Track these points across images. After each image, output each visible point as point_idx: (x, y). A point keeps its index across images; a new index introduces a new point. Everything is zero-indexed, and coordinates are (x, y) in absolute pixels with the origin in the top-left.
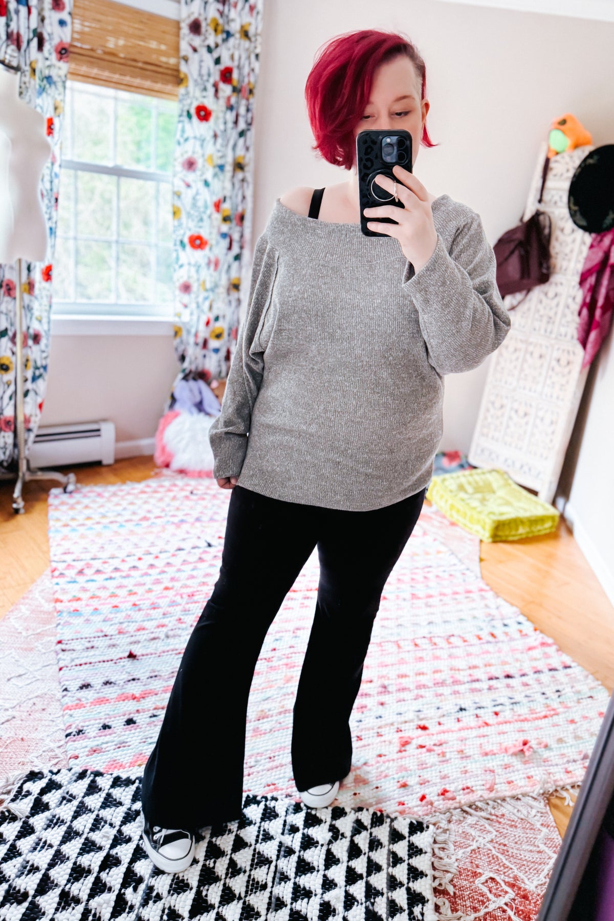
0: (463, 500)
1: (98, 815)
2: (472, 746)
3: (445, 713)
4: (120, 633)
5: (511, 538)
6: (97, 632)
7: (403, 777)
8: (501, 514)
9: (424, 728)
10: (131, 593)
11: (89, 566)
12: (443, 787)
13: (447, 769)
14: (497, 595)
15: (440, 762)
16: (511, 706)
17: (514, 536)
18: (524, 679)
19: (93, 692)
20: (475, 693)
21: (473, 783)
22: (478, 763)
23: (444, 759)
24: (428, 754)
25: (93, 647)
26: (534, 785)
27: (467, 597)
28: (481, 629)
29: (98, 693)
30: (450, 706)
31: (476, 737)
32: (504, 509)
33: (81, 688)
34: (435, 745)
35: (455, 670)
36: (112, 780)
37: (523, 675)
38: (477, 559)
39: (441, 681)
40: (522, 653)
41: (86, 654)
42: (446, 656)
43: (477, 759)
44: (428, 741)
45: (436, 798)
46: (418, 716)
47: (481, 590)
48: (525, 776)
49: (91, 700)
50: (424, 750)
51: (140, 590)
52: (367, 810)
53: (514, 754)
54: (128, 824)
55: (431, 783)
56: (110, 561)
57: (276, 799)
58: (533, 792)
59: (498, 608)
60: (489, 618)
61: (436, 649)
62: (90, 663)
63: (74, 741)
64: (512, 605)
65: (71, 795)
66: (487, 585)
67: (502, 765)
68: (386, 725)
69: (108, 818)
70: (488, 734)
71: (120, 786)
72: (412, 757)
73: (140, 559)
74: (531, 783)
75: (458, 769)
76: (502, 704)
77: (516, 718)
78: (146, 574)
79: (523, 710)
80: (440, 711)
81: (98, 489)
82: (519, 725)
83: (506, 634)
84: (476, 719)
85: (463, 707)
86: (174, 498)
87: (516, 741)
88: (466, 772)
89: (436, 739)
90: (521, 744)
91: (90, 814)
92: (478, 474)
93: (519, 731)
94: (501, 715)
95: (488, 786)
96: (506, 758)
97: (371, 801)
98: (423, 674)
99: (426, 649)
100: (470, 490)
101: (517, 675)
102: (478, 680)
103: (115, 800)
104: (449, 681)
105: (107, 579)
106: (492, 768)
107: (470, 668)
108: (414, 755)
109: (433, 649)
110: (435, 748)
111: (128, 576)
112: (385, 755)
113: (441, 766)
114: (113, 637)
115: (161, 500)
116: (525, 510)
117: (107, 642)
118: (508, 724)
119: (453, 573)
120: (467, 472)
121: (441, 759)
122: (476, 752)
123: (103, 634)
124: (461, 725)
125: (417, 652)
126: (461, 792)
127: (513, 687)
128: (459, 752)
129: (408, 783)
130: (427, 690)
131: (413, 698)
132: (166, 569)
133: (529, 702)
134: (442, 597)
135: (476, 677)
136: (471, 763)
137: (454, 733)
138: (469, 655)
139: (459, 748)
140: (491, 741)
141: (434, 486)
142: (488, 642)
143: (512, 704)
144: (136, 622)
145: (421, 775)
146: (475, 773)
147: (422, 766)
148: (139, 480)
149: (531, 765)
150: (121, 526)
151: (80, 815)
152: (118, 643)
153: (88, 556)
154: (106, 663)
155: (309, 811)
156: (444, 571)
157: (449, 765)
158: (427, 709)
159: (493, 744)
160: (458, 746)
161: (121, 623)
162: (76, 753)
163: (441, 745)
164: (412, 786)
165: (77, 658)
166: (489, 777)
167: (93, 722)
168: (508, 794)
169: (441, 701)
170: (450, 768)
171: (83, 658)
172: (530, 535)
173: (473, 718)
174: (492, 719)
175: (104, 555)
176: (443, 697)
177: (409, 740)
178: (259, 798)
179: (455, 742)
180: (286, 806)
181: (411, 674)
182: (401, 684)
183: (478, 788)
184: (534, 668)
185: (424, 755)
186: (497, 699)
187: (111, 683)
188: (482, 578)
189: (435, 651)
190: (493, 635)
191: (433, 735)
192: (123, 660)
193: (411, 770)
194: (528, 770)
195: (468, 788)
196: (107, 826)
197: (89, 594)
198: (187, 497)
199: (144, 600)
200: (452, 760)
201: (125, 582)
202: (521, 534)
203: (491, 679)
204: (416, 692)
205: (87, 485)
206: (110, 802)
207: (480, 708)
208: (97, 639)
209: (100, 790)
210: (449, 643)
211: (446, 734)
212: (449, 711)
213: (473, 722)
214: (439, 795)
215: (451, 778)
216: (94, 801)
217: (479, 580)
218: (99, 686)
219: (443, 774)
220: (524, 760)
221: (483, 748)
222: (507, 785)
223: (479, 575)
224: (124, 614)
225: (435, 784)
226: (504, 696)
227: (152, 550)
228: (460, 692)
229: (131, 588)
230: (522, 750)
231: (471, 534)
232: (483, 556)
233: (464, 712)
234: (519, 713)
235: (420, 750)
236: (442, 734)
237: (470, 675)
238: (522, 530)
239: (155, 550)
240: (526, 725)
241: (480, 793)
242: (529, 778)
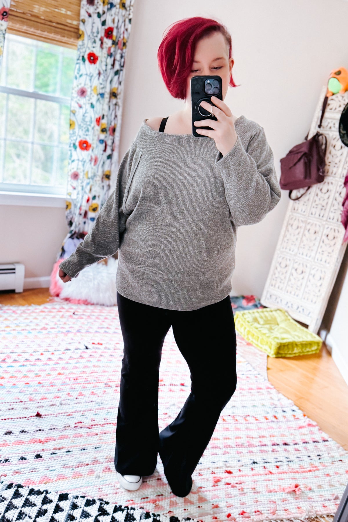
0: (257, 328)
1: (21, 511)
2: (261, 486)
3: (244, 464)
4: (31, 400)
5: (288, 356)
6: (16, 399)
7: (216, 502)
8: (283, 339)
9: (230, 472)
10: (37, 376)
11: (9, 357)
12: (242, 510)
13: (244, 499)
14: (279, 392)
15: (240, 494)
16: (287, 463)
17: (290, 354)
18: (296, 446)
19: (14, 436)
20: (264, 453)
21: (262, 509)
22: (265, 497)
23: (243, 492)
24: (232, 489)
25: (13, 409)
26: (302, 513)
27: (258, 392)
28: (268, 413)
29: (17, 437)
30: (247, 459)
31: (264, 480)
32: (285, 336)
33: (6, 434)
34: (237, 483)
35: (250, 437)
36: (29, 490)
37: (296, 444)
38: (266, 369)
39: (240, 444)
40: (295, 430)
41: (8, 413)
42: (244, 429)
43: (264, 494)
44: (233, 481)
45: (238, 516)
46: (225, 465)
47: (268, 388)
48: (296, 506)
49: (13, 442)
50: (230, 486)
51: (43, 374)
52: (193, 520)
53: (289, 493)
54: (40, 517)
55: (234, 507)
56: (23, 354)
57: (134, 509)
58: (301, 517)
59: (279, 400)
60: (273, 406)
61: (237, 423)
62: (12, 419)
63: (3, 466)
64: (289, 399)
65: (3, 498)
66: (272, 385)
67: (281, 499)
68: (205, 469)
69: (28, 513)
70: (272, 479)
71: (34, 494)
72: (221, 490)
73: (42, 354)
74: (300, 512)
75: (252, 500)
76: (281, 461)
77: (290, 470)
78: (46, 364)
79: (295, 466)
80: (240, 462)
81: (13, 308)
82: (292, 475)
83: (284, 417)
84: (264, 469)
85: (255, 461)
86: (63, 316)
87: (290, 484)
88: (257, 502)
89: (237, 480)
90: (294, 486)
91: (16, 510)
92: (267, 311)
93: (292, 479)
94: (281, 468)
95: (272, 511)
96: (283, 495)
97: (194, 515)
98: (229, 439)
99: (230, 423)
100: (262, 322)
101: (291, 444)
102: (265, 445)
103: (31, 503)
104: (246, 444)
105: (21, 366)
106: (274, 500)
107: (260, 437)
108: (223, 489)
109: (235, 424)
110: (237, 485)
111: (35, 365)
112: (204, 488)
113: (241, 497)
114: (26, 403)
115: (54, 317)
116: (299, 337)
117: (22, 405)
118: (285, 474)
119: (249, 376)
120: (260, 310)
121: (241, 492)
122: (264, 490)
123: (19, 401)
124: (254, 472)
125: (225, 425)
126: (254, 513)
127: (289, 451)
128: (252, 489)
129: (219, 506)
130: (231, 449)
131: (223, 453)
132: (59, 362)
133: (299, 461)
134: (241, 391)
135: (264, 443)
136: (261, 496)
137: (250, 477)
138: (259, 429)
139: (253, 487)
140: (274, 483)
141: (237, 318)
142: (272, 421)
143: (288, 461)
144: (41, 394)
145: (228, 501)
146: (264, 502)
147: (229, 496)
148: (39, 304)
149: (300, 500)
150: (29, 332)
151: (10, 510)
152: (29, 406)
153: (9, 351)
154: (22, 419)
155: (155, 517)
156: (243, 374)
157: (246, 496)
158: (232, 461)
159: (275, 486)
160: (252, 485)
161: (31, 394)
162: (5, 473)
163: (240, 483)
164: (222, 508)
165: (3, 415)
166: (272, 506)
167: (14, 455)
168: (285, 517)
169: (241, 457)
170: (246, 498)
171: (6, 415)
172: (301, 354)
173: (262, 469)
174: (275, 470)
175: (19, 351)
176: (242, 454)
177: (220, 479)
178: (123, 507)
179: (250, 482)
180: (141, 514)
181: (221, 438)
182: (214, 444)
183: (265, 512)
184: (303, 440)
185: (229, 489)
186: (278, 458)
187: (25, 432)
188: (269, 380)
189: (236, 425)
190: (275, 417)
191: (235, 477)
192: (33, 418)
193: (221, 498)
194: (298, 503)
195: (258, 511)
196: (27, 518)
197: (9, 375)
198: (71, 316)
199: (46, 380)
200: (248, 494)
201: (33, 368)
202: (295, 353)
203: (274, 445)
204: (224, 449)
205: (6, 305)
206: (27, 503)
207: (266, 463)
208: (15, 403)
209: (22, 496)
210: (246, 420)
211: (244, 477)
212: (246, 463)
213: (262, 471)
214: (239, 514)
215: (247, 505)
216: (18, 502)
217: (267, 381)
218: (18, 433)
219: (242, 501)
220: (295, 497)
221: (269, 487)
222: (284, 511)
223: (266, 378)
224: (33, 389)
225: (237, 508)
226: (283, 456)
227: (49, 349)
228: (254, 451)
229: (37, 372)
230: (294, 491)
231: (261, 351)
232: (269, 366)
233: (256, 464)
234: (293, 467)
235: (227, 486)
236: (241, 477)
237: (260, 442)
238: (296, 351)
239: (51, 349)
240: (297, 476)
241: (266, 515)
242: (298, 508)
